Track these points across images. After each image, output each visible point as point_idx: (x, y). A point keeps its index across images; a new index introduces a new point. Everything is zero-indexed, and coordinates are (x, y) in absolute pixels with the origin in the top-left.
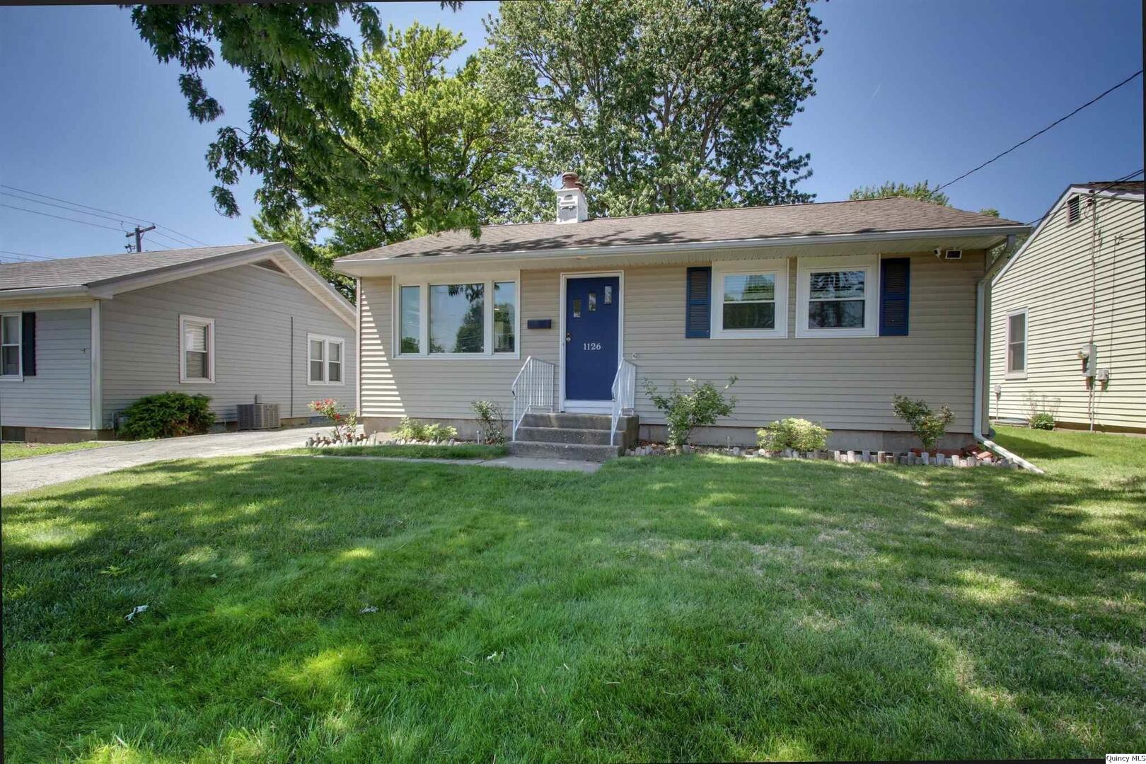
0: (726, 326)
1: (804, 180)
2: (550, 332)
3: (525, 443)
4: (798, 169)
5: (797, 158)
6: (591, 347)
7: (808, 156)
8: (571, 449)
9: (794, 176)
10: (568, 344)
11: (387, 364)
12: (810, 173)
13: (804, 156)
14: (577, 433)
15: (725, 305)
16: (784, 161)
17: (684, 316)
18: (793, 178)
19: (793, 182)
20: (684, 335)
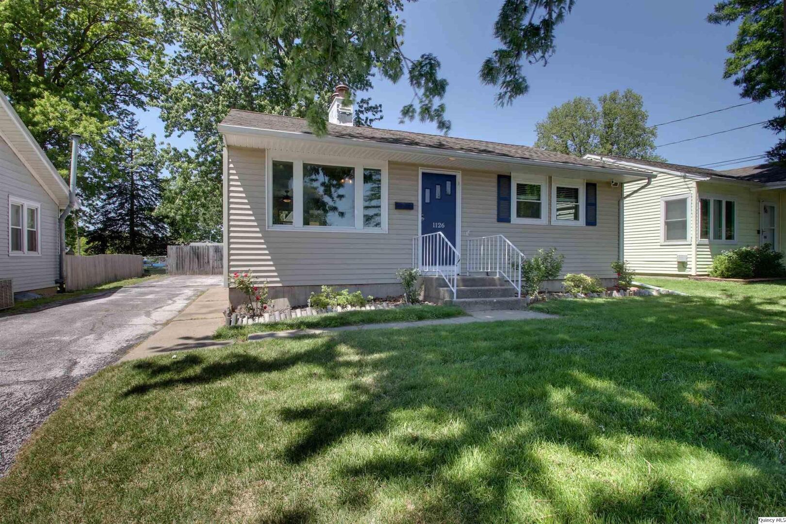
0: (519, 215)
1: (377, 121)
2: (412, 212)
3: (467, 300)
4: (376, 113)
5: (374, 106)
6: (438, 226)
7: (380, 106)
8: (498, 302)
9: (372, 117)
10: (422, 222)
11: (260, 235)
12: (382, 118)
13: (378, 105)
14: (487, 290)
15: (517, 202)
16: (365, 106)
17: (496, 207)
18: (372, 118)
19: (371, 120)
20: (496, 220)
